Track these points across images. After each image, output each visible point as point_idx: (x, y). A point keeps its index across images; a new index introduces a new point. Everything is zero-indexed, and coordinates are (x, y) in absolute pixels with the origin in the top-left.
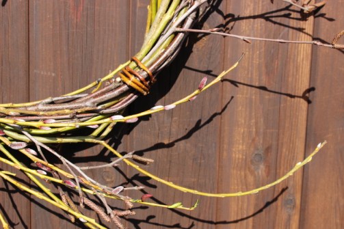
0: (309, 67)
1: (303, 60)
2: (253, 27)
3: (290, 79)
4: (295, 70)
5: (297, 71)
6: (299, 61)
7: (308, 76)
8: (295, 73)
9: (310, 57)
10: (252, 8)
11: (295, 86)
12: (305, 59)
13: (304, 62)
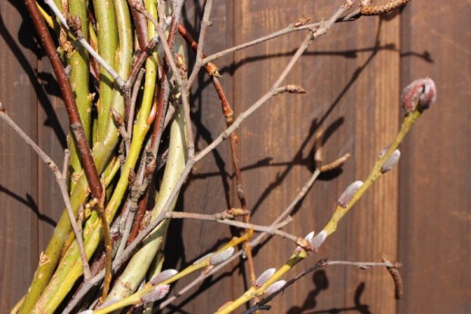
0: (395, 213)
1: (384, 200)
2: (287, 141)
3: (362, 239)
4: (370, 220)
5: (373, 222)
6: (376, 202)
7: (394, 231)
8: (370, 227)
9: (395, 193)
10: (283, 104)
11: (372, 252)
12: (387, 199)
13: (387, 204)
